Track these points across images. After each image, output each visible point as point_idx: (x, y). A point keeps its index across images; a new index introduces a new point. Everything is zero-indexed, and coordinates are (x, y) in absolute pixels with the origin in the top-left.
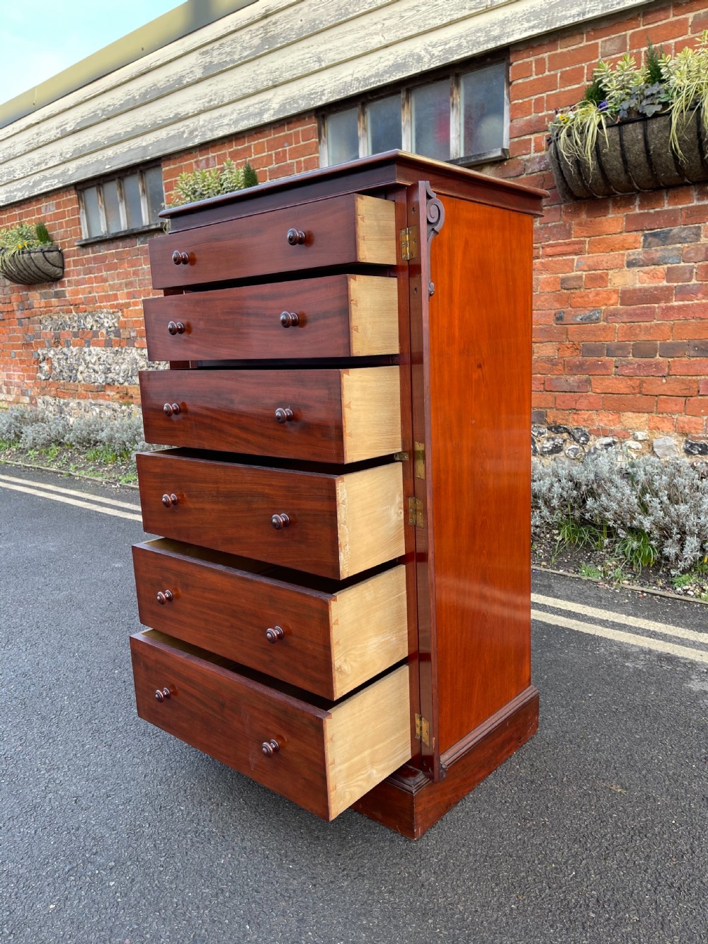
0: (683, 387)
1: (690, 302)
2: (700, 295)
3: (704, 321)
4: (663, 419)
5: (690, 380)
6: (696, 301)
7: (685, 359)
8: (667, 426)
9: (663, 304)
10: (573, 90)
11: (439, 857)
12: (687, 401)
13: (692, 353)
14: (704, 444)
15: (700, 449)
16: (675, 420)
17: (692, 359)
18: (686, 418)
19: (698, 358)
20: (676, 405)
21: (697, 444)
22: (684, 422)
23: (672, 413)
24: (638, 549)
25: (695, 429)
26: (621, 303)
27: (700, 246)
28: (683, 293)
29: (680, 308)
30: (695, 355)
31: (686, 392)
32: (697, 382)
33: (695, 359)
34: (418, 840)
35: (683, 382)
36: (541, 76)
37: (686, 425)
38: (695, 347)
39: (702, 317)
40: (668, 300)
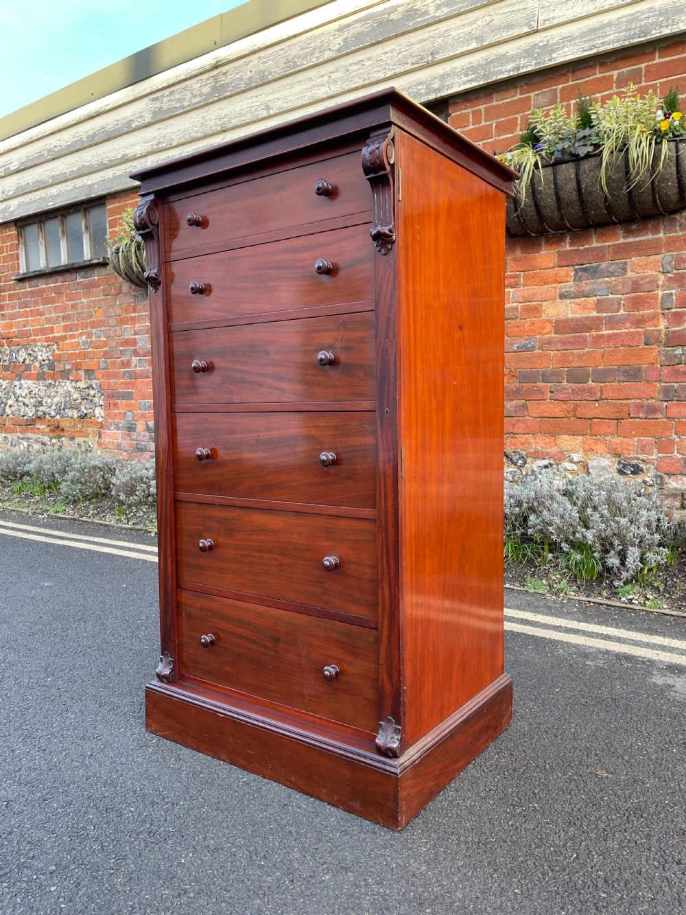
0: (615, 410)
1: (618, 331)
2: (628, 325)
3: (632, 348)
4: (596, 441)
5: (621, 404)
6: (624, 330)
7: (616, 384)
8: (600, 448)
9: (594, 333)
10: (507, 138)
11: (428, 846)
12: (619, 424)
13: (622, 378)
14: (636, 464)
15: (632, 469)
16: (608, 442)
17: (622, 384)
18: (618, 440)
19: (628, 383)
20: (609, 427)
21: (630, 465)
22: (617, 444)
23: (606, 435)
24: (582, 562)
25: (627, 450)
26: (555, 331)
27: (626, 280)
28: (612, 323)
29: (609, 336)
30: (625, 380)
31: (617, 415)
32: (627, 405)
33: (625, 383)
34: (402, 830)
35: (615, 406)
36: (477, 126)
37: (618, 446)
38: (624, 372)
39: (631, 344)
40: (598, 329)
